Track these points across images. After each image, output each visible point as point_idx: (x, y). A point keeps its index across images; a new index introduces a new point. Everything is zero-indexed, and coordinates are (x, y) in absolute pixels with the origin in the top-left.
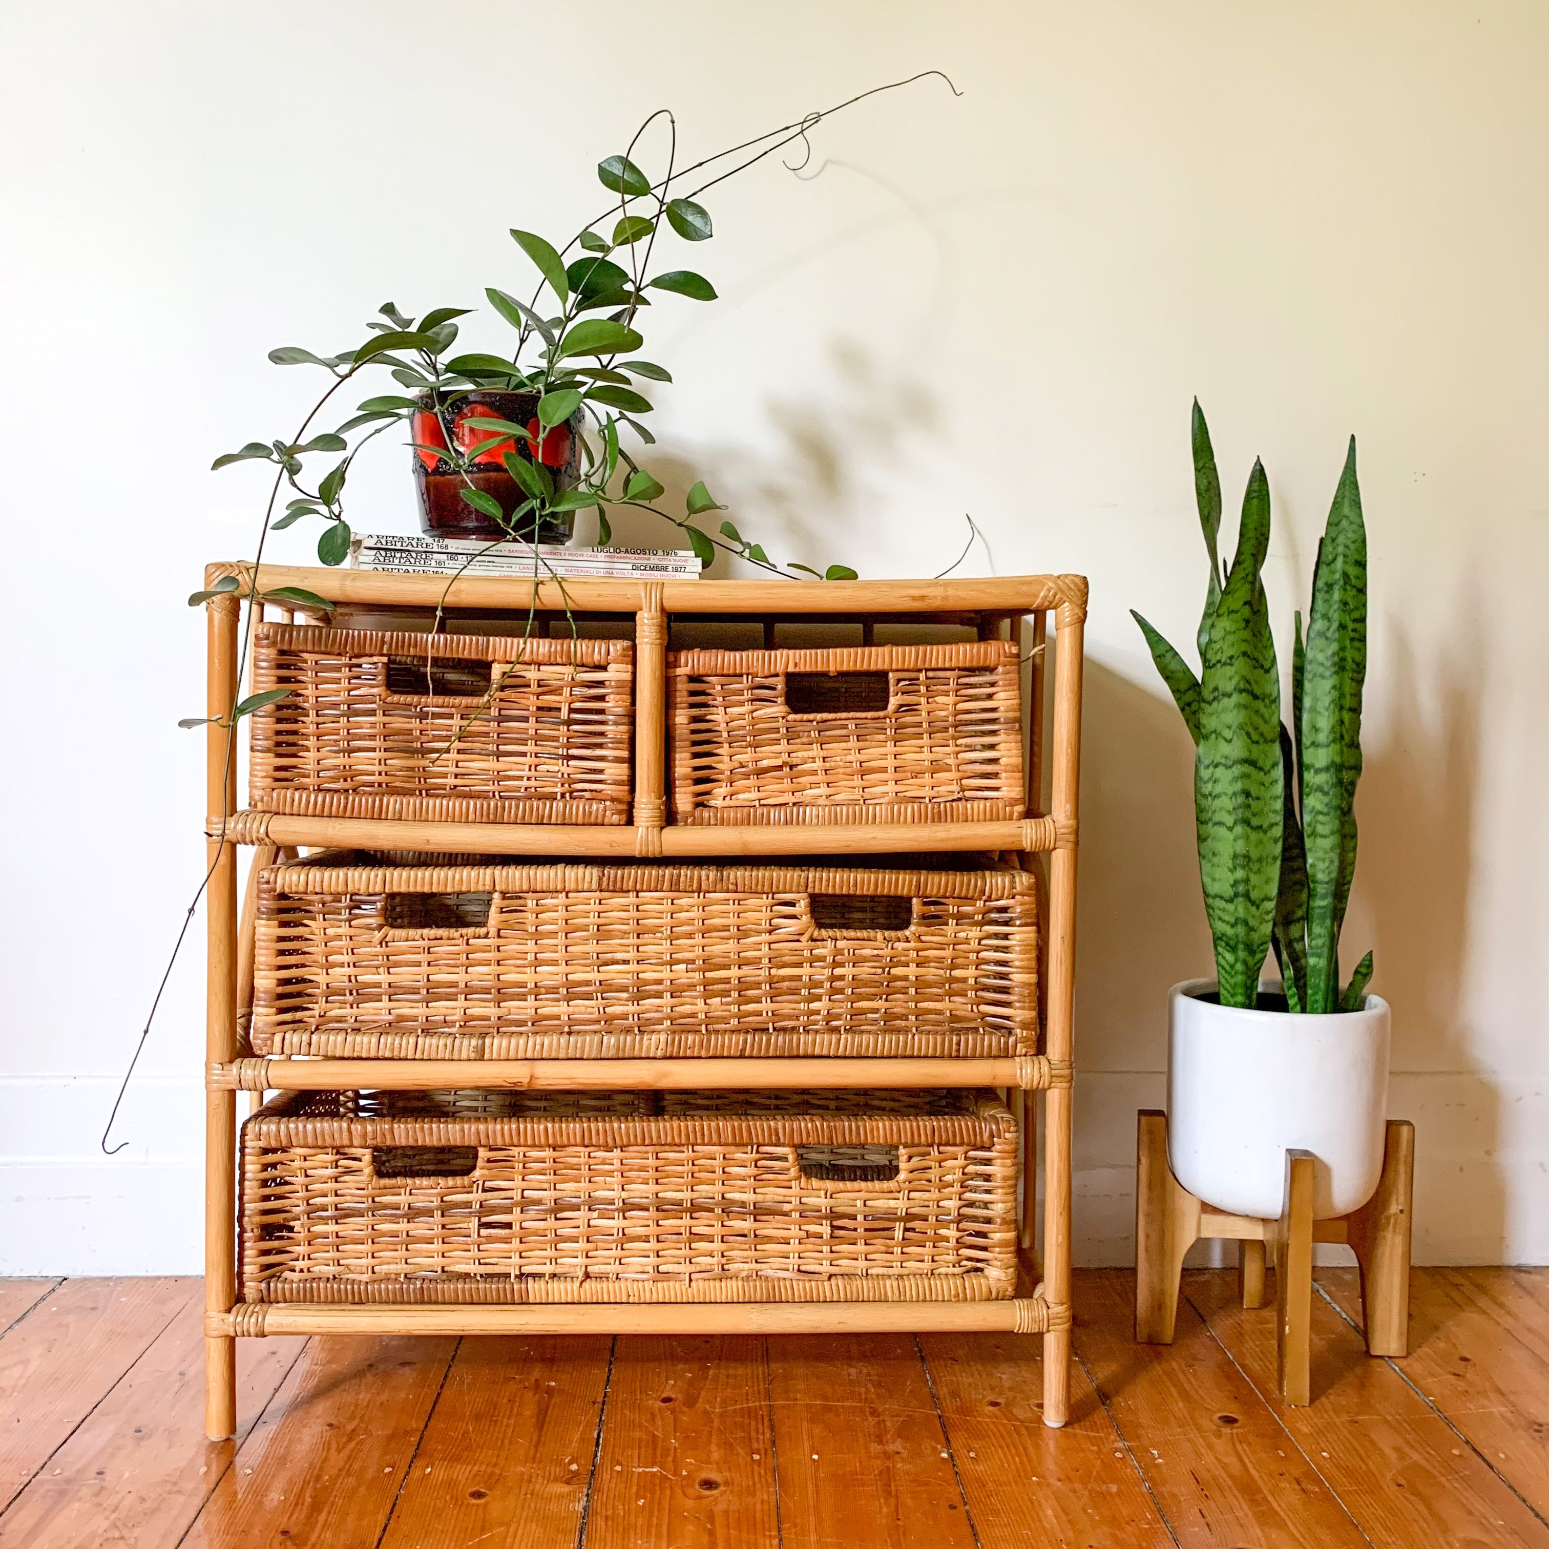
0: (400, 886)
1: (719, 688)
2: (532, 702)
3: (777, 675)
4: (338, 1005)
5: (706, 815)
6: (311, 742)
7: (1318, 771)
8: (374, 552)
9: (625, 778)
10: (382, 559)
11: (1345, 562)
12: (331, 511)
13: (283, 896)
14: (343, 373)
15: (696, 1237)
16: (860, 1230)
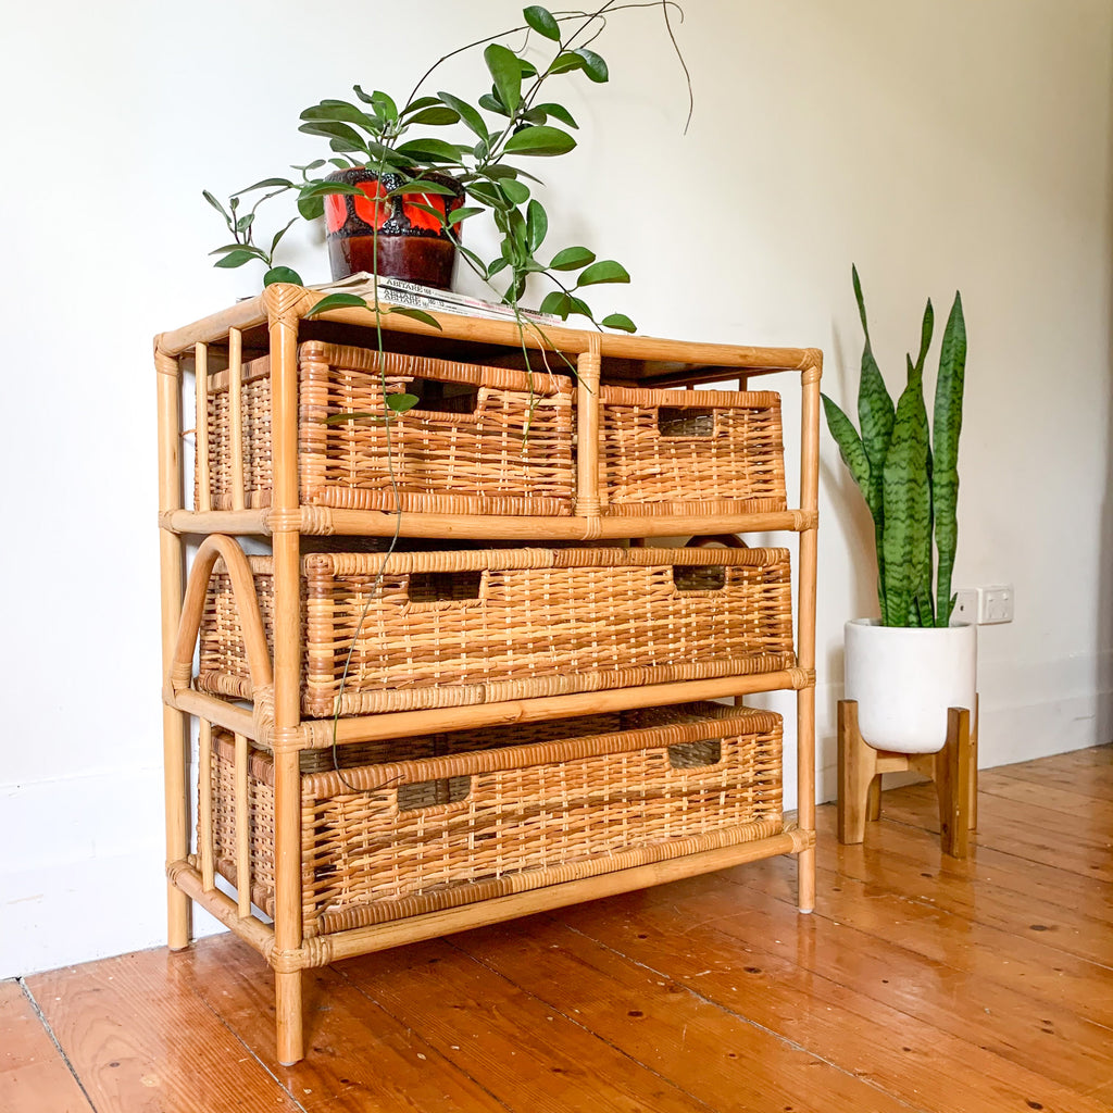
1: (619, 415)
2: (505, 420)
3: (653, 408)
4: (374, 669)
6: (351, 447)
7: (942, 486)
8: (384, 290)
9: (571, 480)
11: (955, 365)
13: (336, 579)
15: (612, 822)
16: (702, 801)
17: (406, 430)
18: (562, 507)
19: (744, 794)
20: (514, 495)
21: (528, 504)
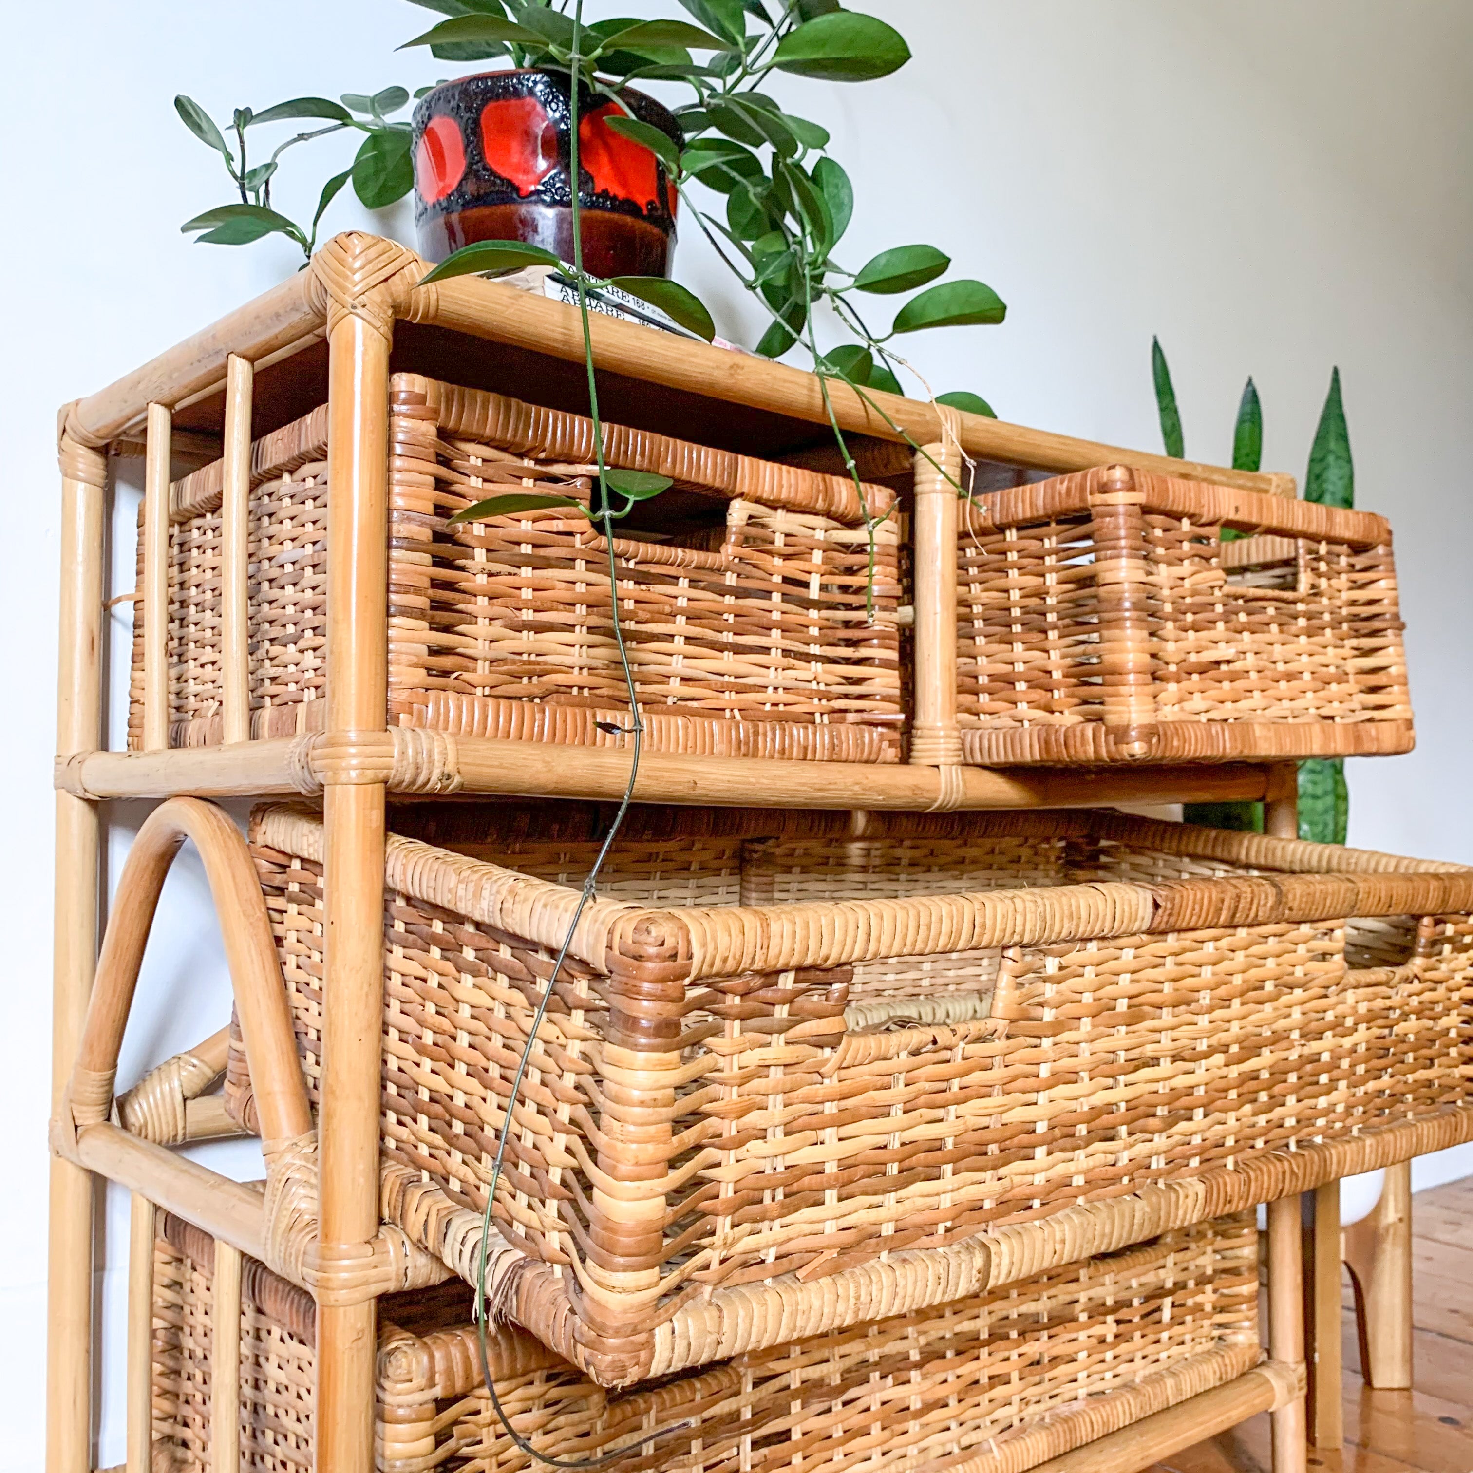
8: (558, 287)
9: (896, 692)
15: (996, 1380)
16: (1136, 1319)
17: (593, 577)
18: (885, 744)
19: (1199, 1298)
20: (797, 719)
21: (822, 739)
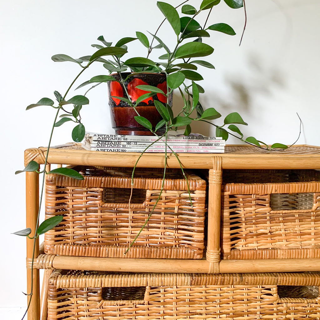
0: (108, 285)
1: (241, 200)
2: (163, 206)
3: (267, 195)
5: (236, 253)
6: (71, 224)
8: (97, 142)
9: (203, 239)
10: (100, 145)
12: (77, 119)
13: (60, 290)
14: (84, 66)
17: (103, 214)
20: (166, 247)
